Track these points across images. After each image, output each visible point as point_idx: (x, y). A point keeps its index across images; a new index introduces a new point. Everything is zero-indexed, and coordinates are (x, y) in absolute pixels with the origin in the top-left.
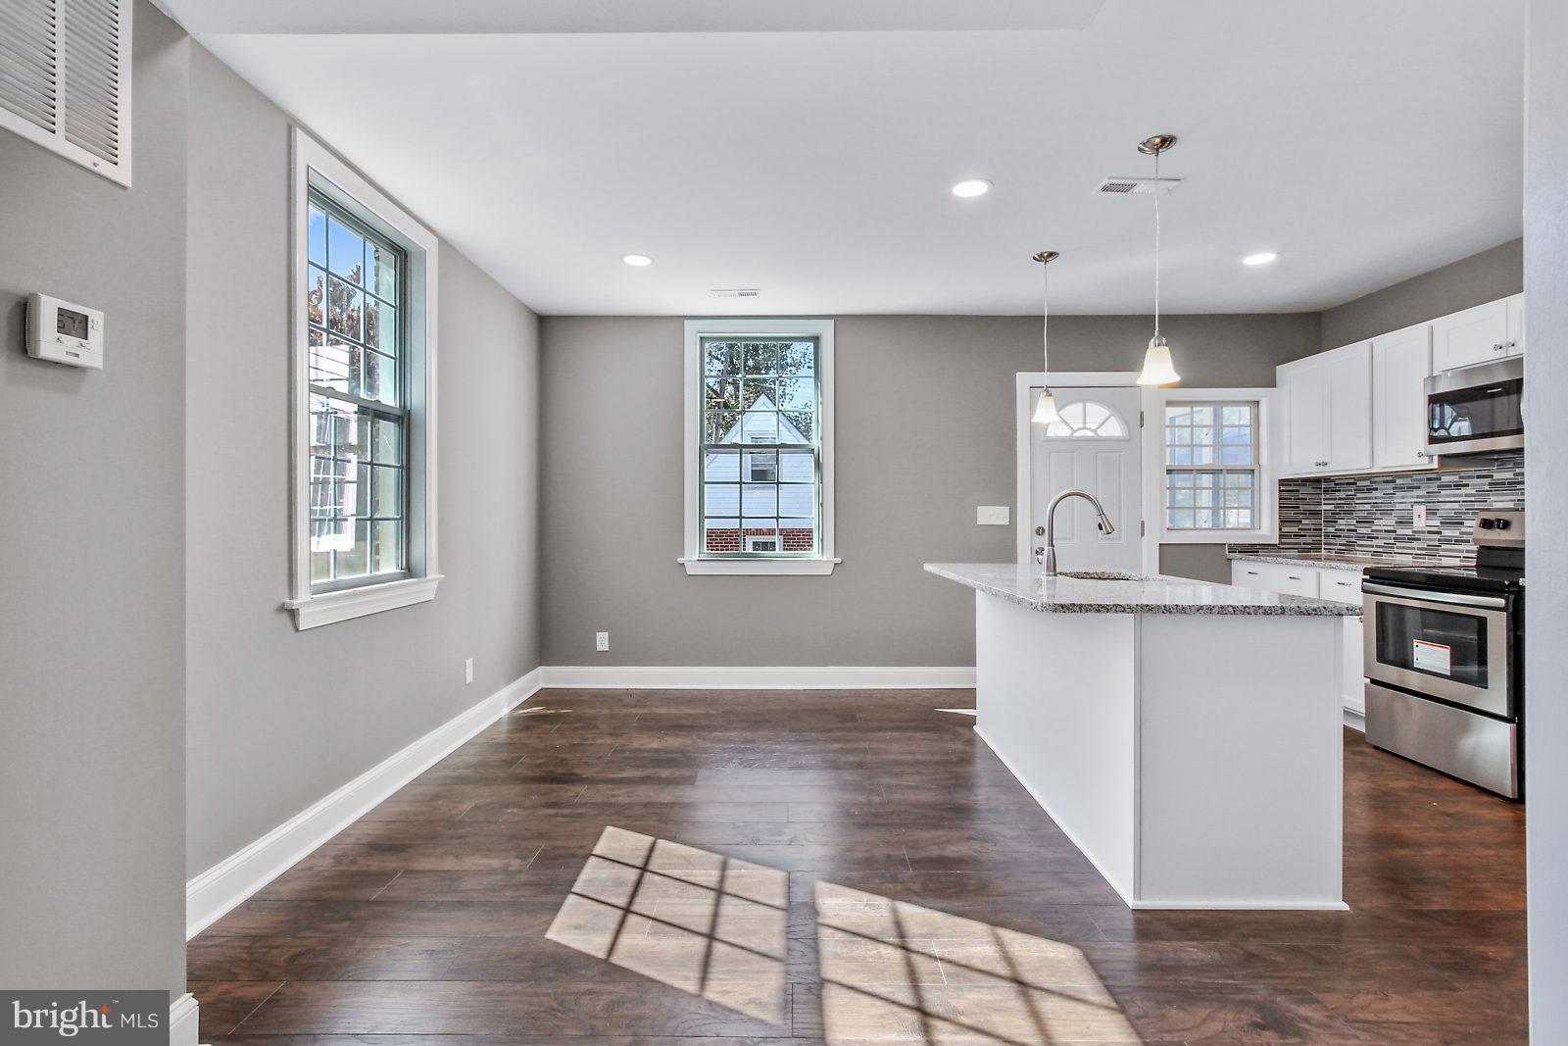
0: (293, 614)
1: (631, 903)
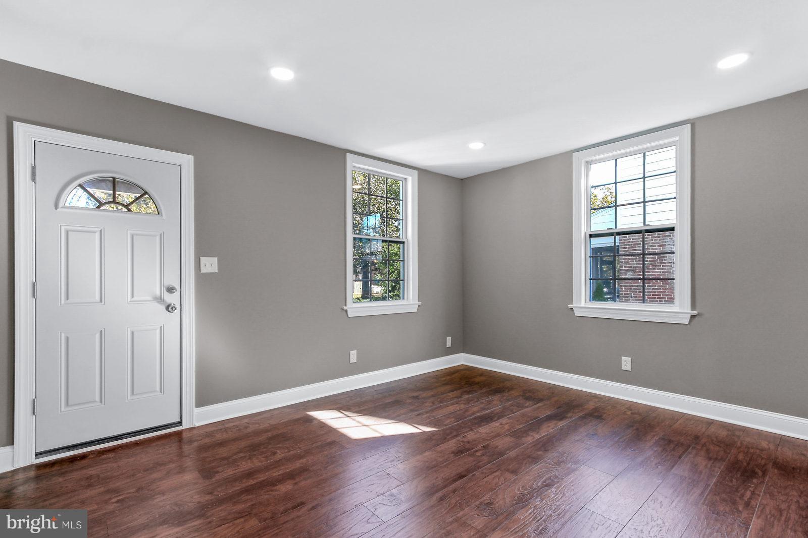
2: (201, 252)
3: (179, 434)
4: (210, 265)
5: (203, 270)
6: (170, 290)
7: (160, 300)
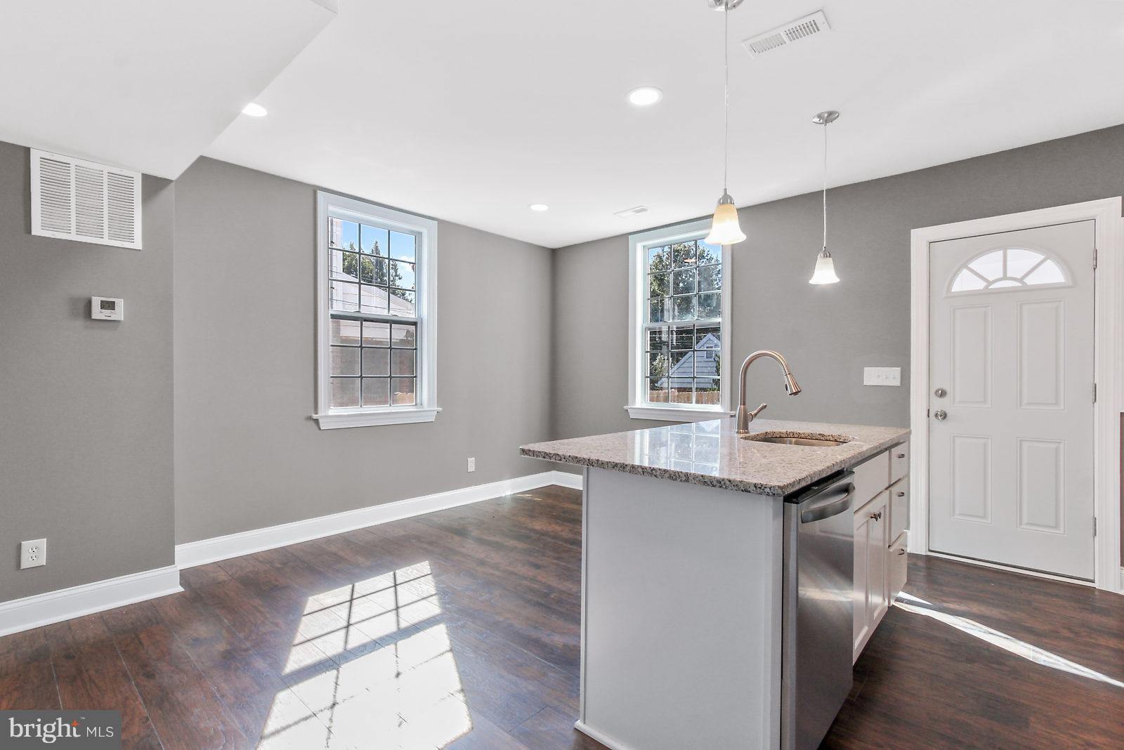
0: (316, 421)
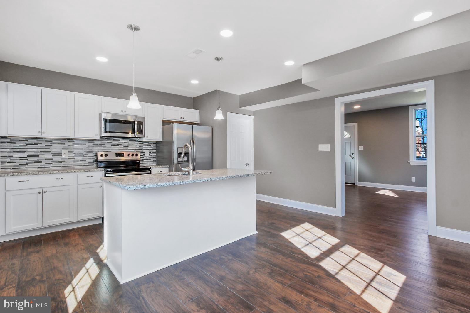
1: (376, 275)
2: (359, 145)
3: (354, 186)
4: (361, 148)
5: (359, 149)
6: (353, 154)
7: (350, 156)
